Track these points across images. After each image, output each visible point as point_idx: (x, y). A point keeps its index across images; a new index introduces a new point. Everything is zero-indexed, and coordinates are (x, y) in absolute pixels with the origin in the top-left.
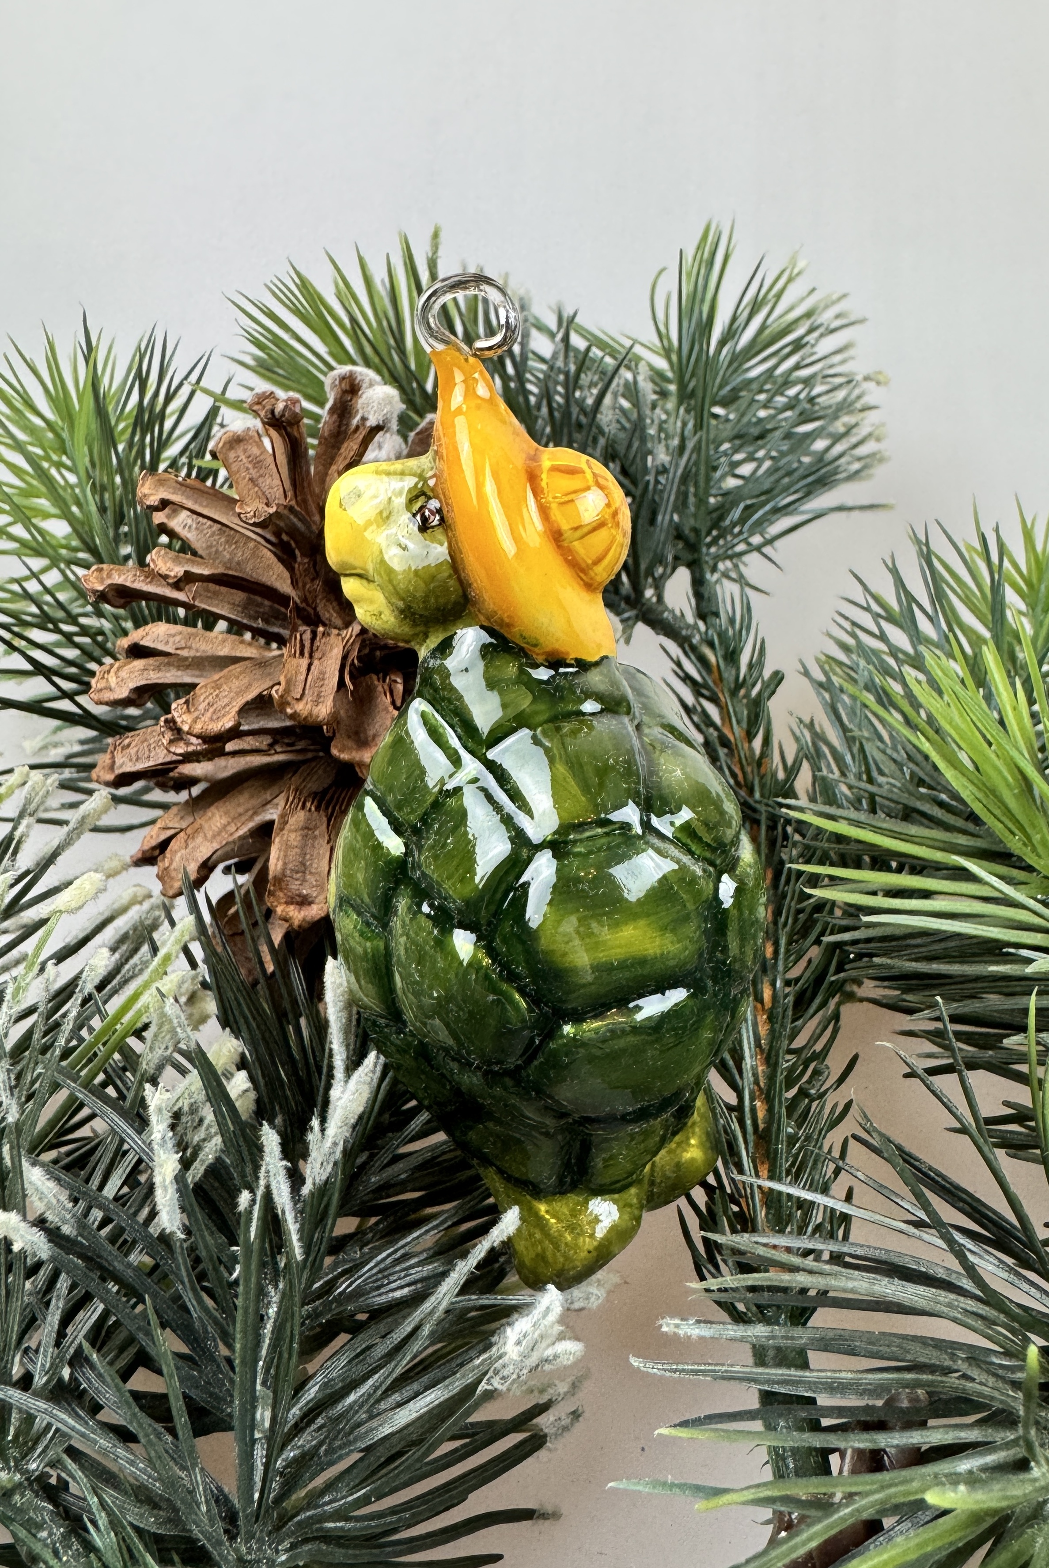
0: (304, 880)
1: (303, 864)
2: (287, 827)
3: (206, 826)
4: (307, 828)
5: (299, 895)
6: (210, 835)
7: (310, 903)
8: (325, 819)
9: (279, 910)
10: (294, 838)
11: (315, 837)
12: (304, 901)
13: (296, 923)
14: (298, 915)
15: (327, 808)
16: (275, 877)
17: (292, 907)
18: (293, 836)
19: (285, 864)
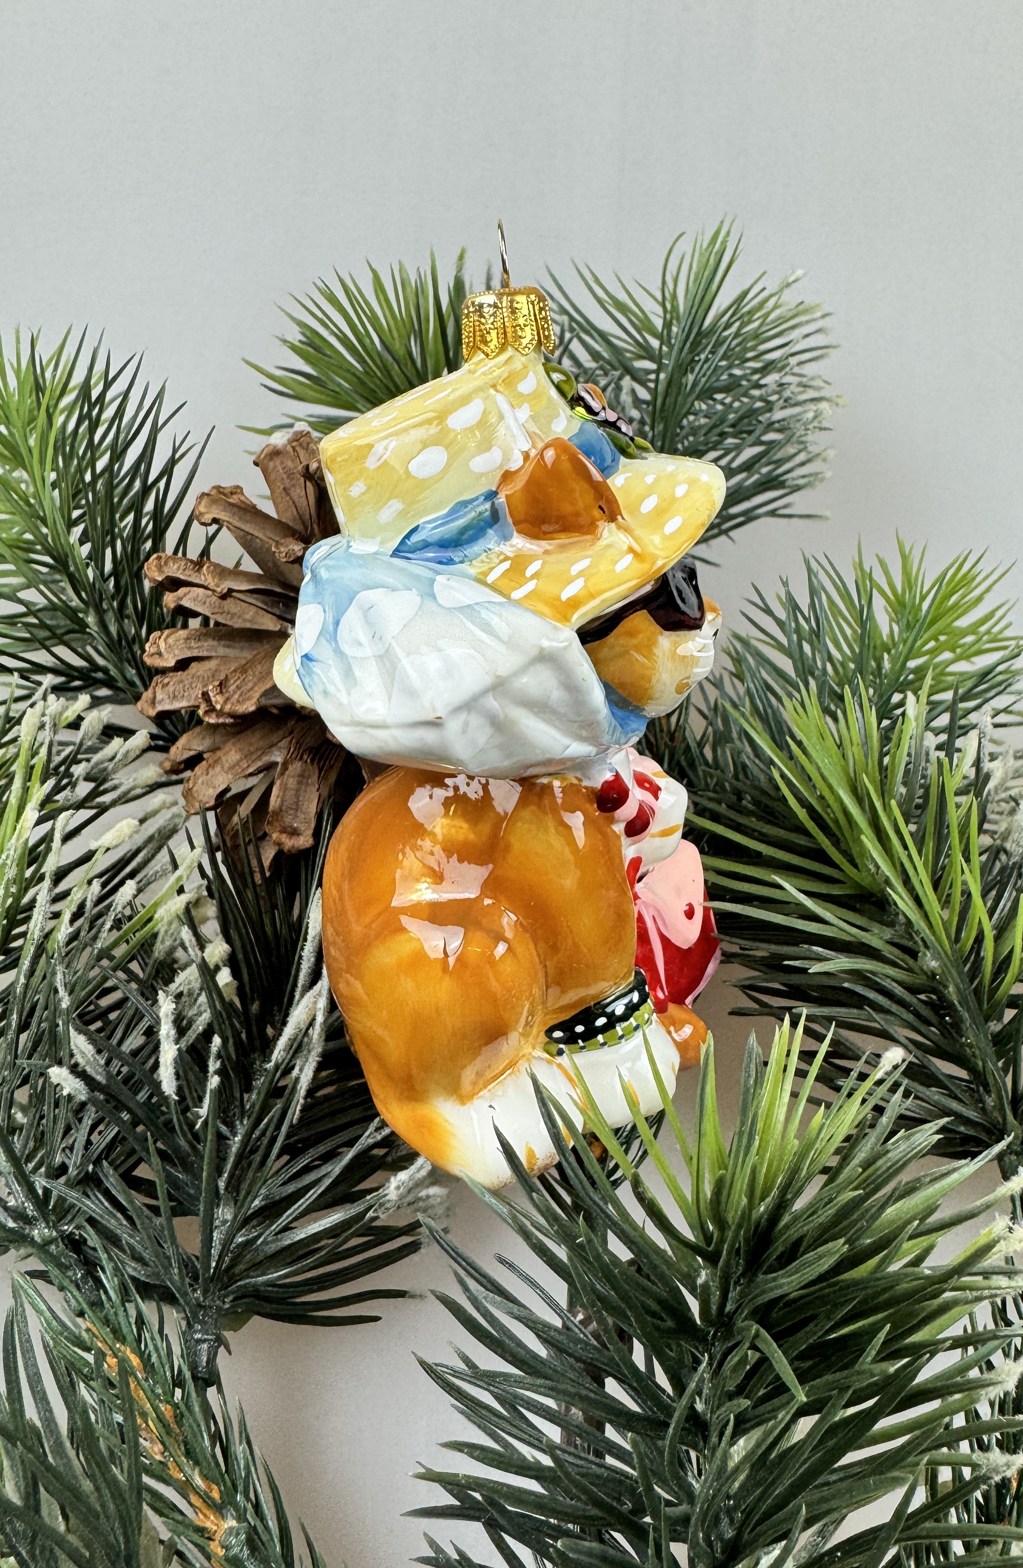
0: (296, 816)
1: (297, 803)
2: (287, 773)
3: (224, 759)
4: (302, 777)
5: (291, 827)
6: (227, 766)
7: (299, 835)
8: (317, 772)
9: (275, 836)
10: (292, 782)
11: (307, 784)
12: (294, 833)
13: (286, 849)
14: (289, 843)
15: (319, 762)
16: (274, 812)
17: (284, 835)
18: (291, 780)
19: (282, 801)
